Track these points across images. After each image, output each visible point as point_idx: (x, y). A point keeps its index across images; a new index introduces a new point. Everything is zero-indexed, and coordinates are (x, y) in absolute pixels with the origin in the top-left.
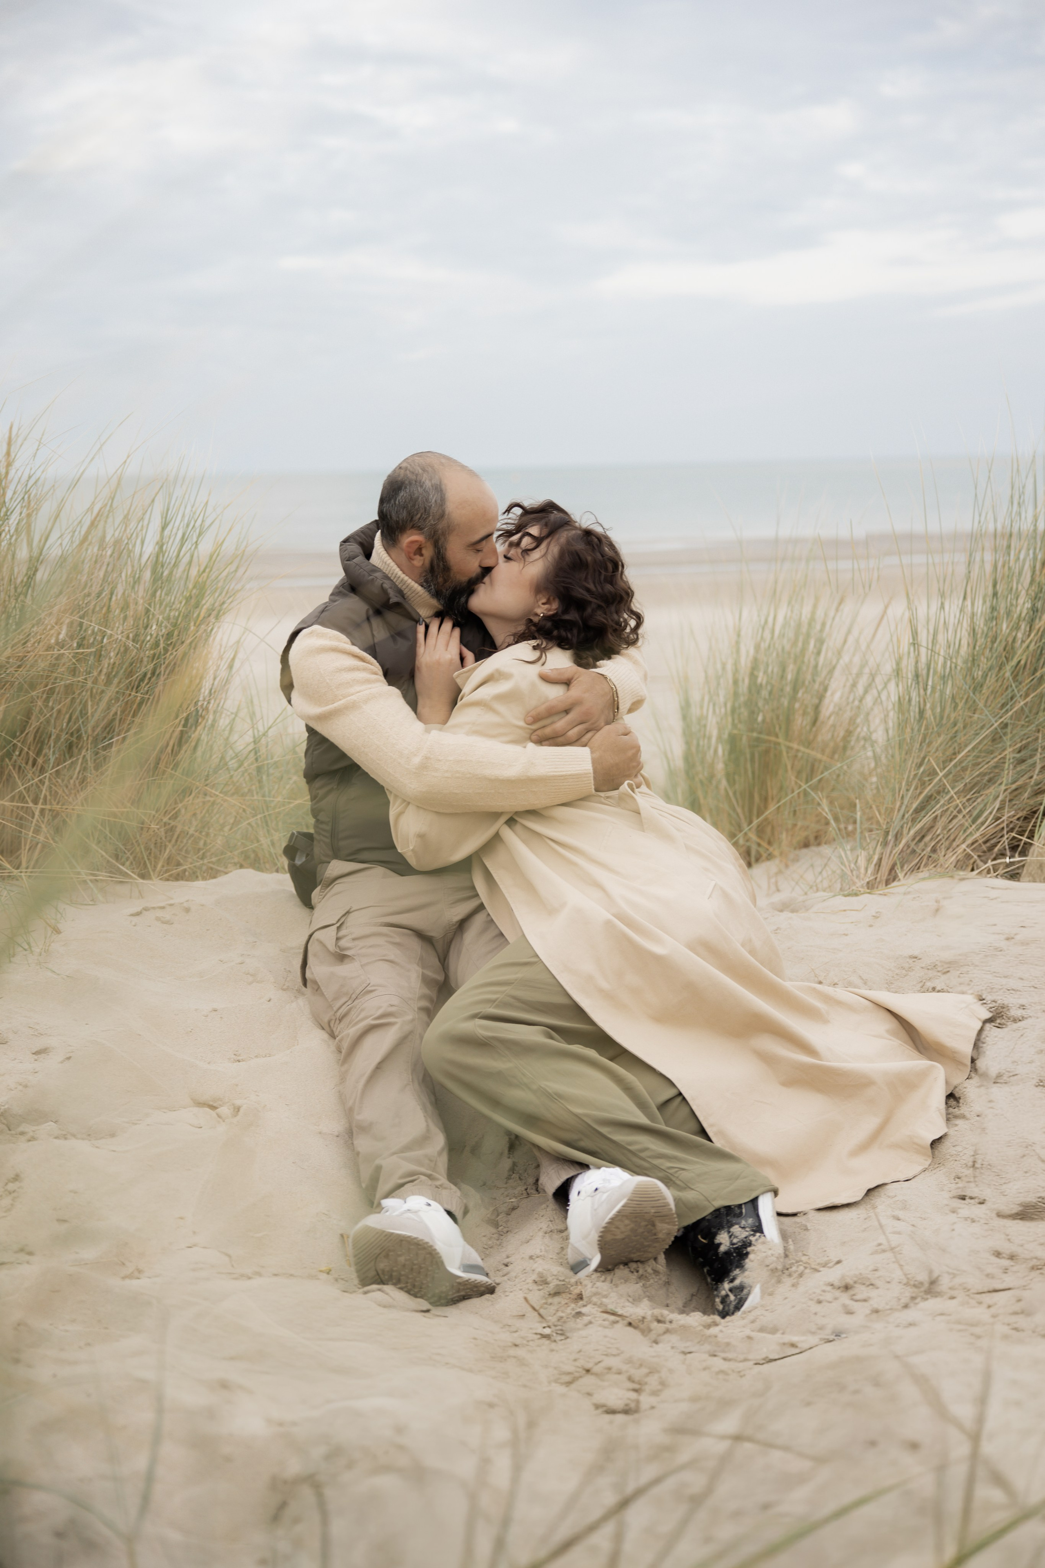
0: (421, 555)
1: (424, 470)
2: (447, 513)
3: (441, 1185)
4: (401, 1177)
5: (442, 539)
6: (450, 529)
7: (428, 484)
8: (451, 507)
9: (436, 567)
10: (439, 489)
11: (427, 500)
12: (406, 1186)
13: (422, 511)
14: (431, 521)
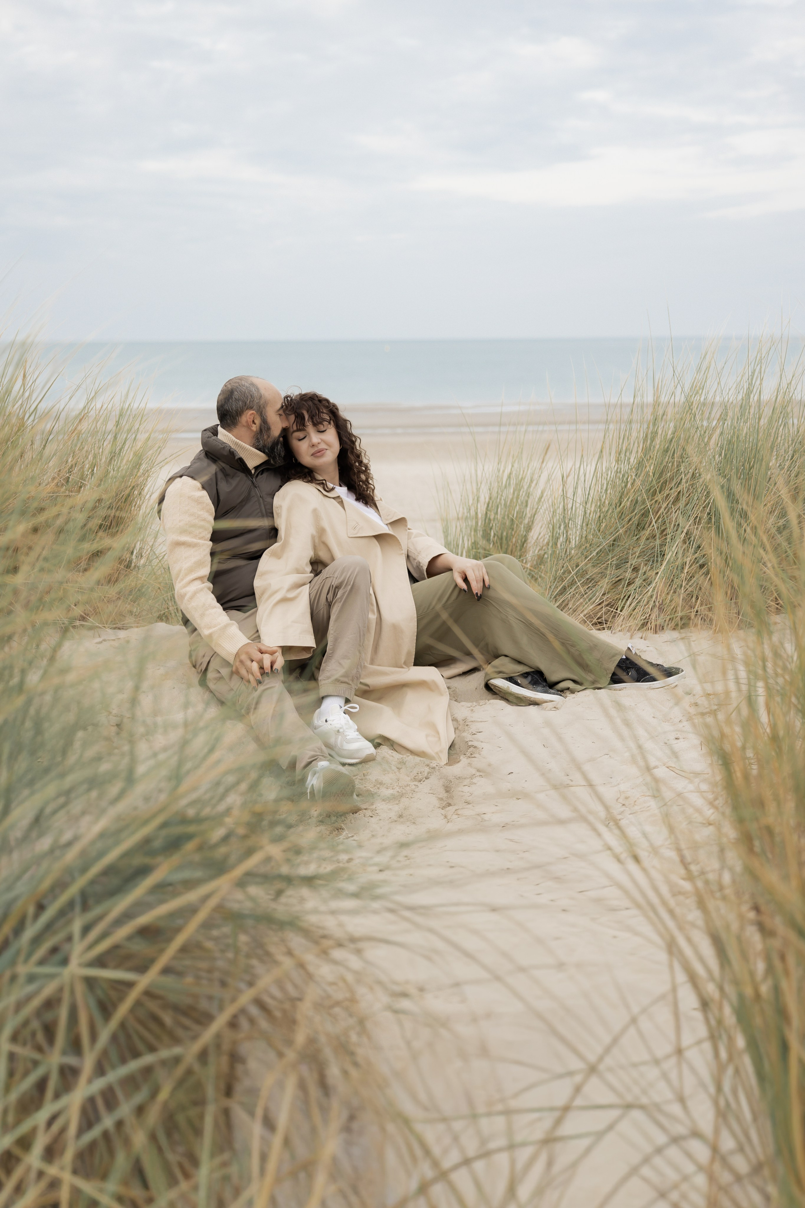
0: (255, 424)
2: (262, 394)
5: (263, 410)
6: (266, 403)
8: (263, 392)
9: (263, 429)
10: (253, 384)
11: (250, 391)
13: (250, 397)
14: (256, 401)
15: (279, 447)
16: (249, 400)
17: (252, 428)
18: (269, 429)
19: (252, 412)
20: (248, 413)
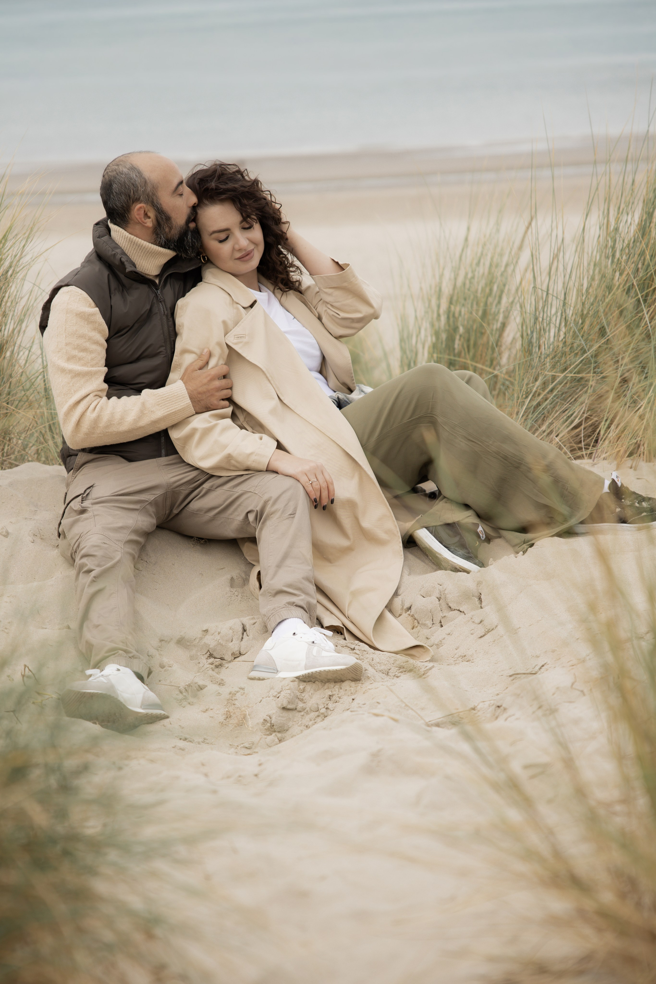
0: (149, 218)
1: (118, 165)
2: (147, 178)
3: (133, 656)
4: (107, 652)
5: (155, 198)
6: (155, 188)
7: (125, 170)
8: (147, 174)
9: (161, 221)
10: (133, 168)
11: (131, 179)
12: (110, 658)
13: (132, 187)
14: (141, 190)
15: (189, 237)
16: (132, 191)
17: (146, 225)
18: (168, 219)
19: (139, 206)
20: (135, 206)
